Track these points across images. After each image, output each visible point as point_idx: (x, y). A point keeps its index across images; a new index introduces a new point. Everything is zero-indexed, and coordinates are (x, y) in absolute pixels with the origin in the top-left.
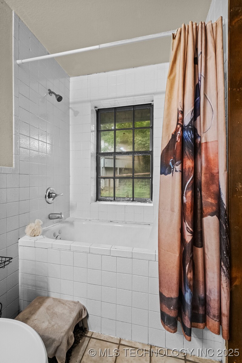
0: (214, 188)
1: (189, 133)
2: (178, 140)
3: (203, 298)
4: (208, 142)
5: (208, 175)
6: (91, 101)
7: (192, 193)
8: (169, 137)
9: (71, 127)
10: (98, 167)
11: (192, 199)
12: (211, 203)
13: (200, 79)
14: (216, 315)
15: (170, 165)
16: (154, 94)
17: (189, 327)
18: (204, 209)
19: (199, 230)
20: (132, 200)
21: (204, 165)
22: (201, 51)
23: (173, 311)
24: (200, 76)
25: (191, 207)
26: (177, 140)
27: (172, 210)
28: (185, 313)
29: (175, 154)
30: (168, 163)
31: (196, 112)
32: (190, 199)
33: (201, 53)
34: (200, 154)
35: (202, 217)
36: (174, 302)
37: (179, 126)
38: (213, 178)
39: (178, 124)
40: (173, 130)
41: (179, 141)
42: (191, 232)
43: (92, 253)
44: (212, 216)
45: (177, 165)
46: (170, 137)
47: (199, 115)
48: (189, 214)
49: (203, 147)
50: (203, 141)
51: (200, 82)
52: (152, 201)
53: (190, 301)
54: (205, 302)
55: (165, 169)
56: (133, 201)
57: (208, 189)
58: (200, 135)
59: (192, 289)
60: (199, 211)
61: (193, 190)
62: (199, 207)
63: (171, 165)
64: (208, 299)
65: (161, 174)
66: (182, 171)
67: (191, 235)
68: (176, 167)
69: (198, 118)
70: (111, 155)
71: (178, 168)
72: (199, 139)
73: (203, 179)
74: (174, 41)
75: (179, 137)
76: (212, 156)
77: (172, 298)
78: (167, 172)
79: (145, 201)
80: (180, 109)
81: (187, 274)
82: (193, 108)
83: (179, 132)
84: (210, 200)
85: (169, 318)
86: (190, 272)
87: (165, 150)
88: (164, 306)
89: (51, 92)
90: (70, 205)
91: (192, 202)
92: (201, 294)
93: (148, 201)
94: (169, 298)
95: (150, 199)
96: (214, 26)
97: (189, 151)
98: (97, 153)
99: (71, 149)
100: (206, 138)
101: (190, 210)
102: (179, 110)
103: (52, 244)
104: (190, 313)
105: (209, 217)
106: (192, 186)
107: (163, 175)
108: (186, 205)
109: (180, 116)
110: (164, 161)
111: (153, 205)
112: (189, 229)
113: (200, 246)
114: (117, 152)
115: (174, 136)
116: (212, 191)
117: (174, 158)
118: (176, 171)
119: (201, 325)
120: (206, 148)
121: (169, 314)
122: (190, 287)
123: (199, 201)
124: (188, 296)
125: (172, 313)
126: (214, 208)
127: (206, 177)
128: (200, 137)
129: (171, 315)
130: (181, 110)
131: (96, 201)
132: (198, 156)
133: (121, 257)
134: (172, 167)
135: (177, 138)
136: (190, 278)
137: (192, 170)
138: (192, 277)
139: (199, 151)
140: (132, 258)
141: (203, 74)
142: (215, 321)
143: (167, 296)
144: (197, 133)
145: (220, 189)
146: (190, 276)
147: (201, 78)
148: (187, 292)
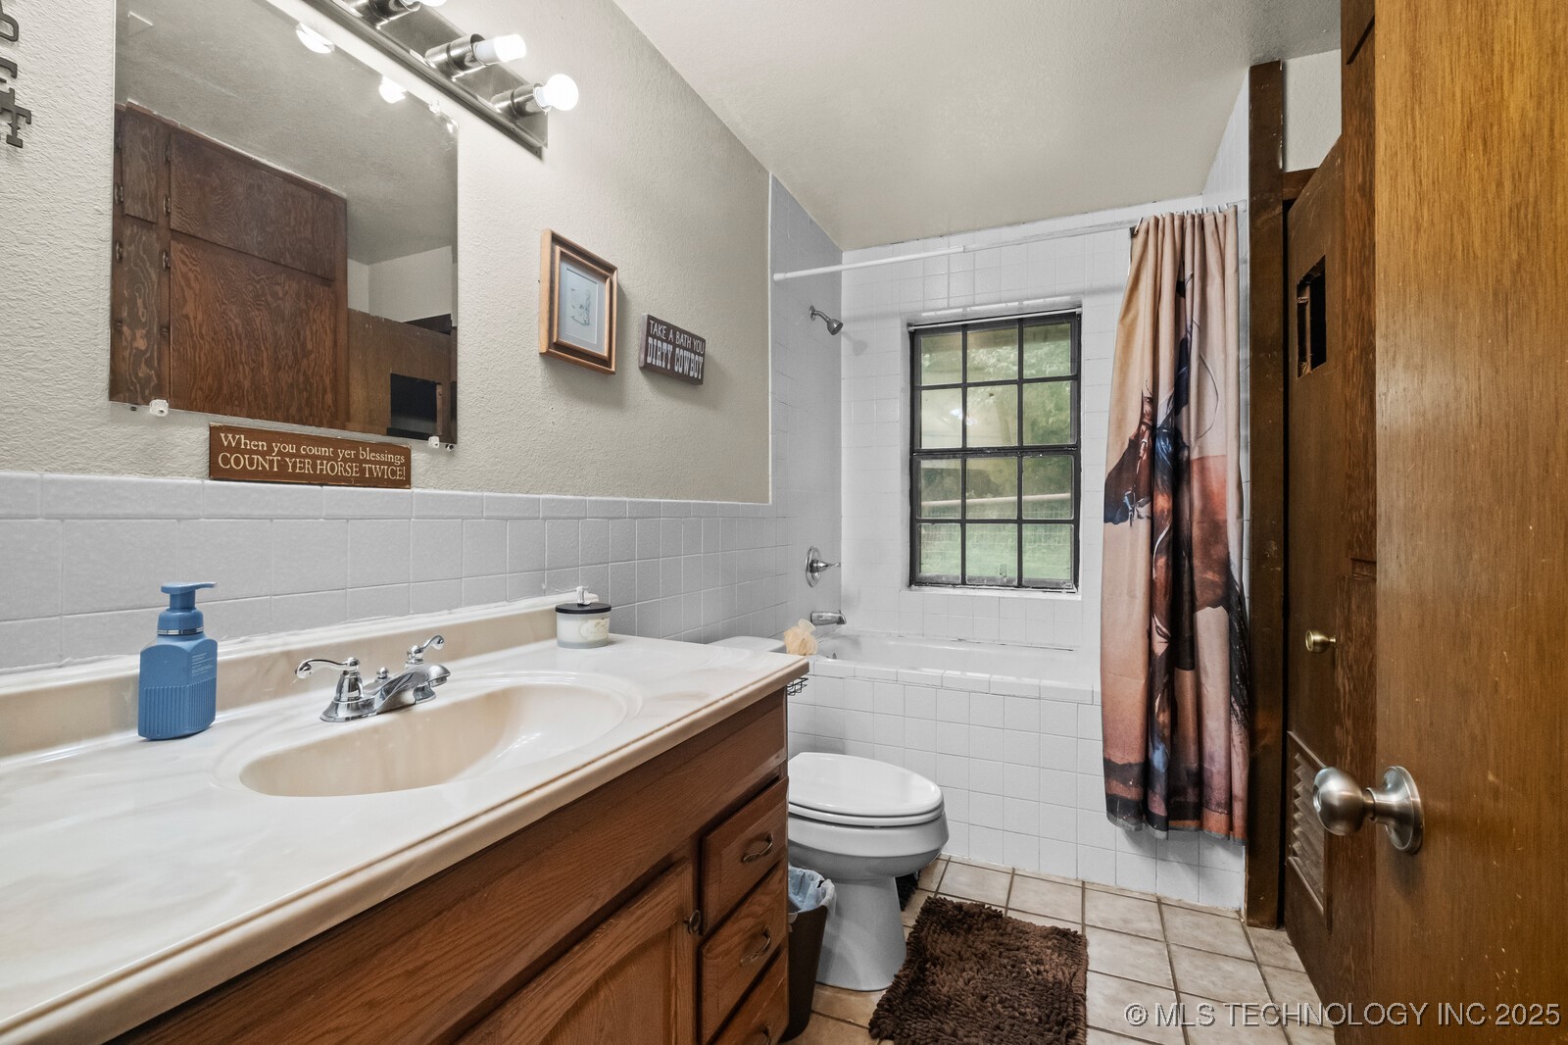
0: (1216, 552)
1: (1163, 443)
2: (1143, 454)
3: (1194, 770)
4: (1208, 457)
5: (1205, 525)
6: (900, 314)
7: (1167, 560)
8: (1123, 444)
9: (843, 383)
10: (915, 490)
11: (1167, 572)
12: (1213, 582)
13: (1189, 329)
14: (1223, 802)
15: (1125, 504)
16: (1083, 293)
17: (1163, 814)
18: (1198, 593)
19: (1187, 635)
20: (1016, 583)
21: (1197, 503)
22: (1191, 273)
23: (1133, 789)
24: (1189, 323)
25: (1166, 588)
26: (1141, 455)
27: (1132, 596)
28: (1153, 791)
29: (1136, 481)
30: (1122, 500)
31: (1180, 397)
32: (1164, 570)
33: (1192, 276)
34: (1189, 482)
35: (1193, 609)
36: (1136, 771)
37: (1143, 428)
38: (1216, 530)
39: (1141, 423)
40: (1131, 431)
41: (1144, 458)
42: (1164, 636)
43: (947, 689)
44: (1214, 606)
45: (1141, 506)
46: (1126, 446)
47: (1187, 402)
48: (1162, 602)
49: (1195, 468)
50: (1195, 455)
51: (1189, 336)
52: (1077, 587)
53: (1164, 766)
54: (1200, 779)
55: (1115, 512)
56: (1020, 585)
57: (1206, 554)
58: (1187, 444)
59: (1169, 743)
60: (1186, 598)
61: (1170, 554)
62: (1186, 589)
63: (1128, 504)
64: (1206, 775)
65: (1106, 521)
66: (1152, 518)
67: (1165, 640)
68: (1139, 509)
69: (1184, 409)
70: (954, 457)
71: (1144, 511)
72: (1186, 453)
73: (1196, 532)
74: (1135, 240)
75: (1144, 450)
76: (1215, 486)
77: (1130, 765)
78: (1118, 516)
79: (1054, 587)
80: (1147, 394)
81: (1158, 716)
82: (1172, 392)
83: (1145, 440)
84: (1210, 576)
85: (1126, 803)
86: (1164, 711)
87: (1114, 473)
88: (1114, 783)
89: (814, 313)
90: (842, 594)
91: (1167, 577)
92: (1192, 764)
93: (1064, 586)
94: (1124, 765)
95: (1071, 584)
96: (1220, 220)
97: (1162, 478)
98: (912, 451)
99: (843, 444)
100: (1201, 449)
101: (1163, 592)
102: (1145, 395)
103: (855, 668)
104: (1164, 787)
105: (1209, 609)
106: (1168, 546)
107: (1111, 524)
108: (1155, 583)
109: (1147, 408)
110: (1113, 496)
111: (1082, 597)
112: (1161, 630)
113: (1188, 666)
114: (972, 450)
115: (1134, 443)
116: (1215, 557)
117: (1135, 490)
118: (1139, 517)
119: (1191, 824)
120: (1203, 470)
121: (1124, 795)
122: (1163, 739)
123: (1186, 576)
124: (1158, 758)
125: (1130, 792)
126: (1219, 592)
127: (1202, 529)
128: (1189, 448)
129: (1129, 797)
130: (1149, 395)
131: (910, 584)
132: (1185, 488)
133: (1014, 696)
134: (1130, 508)
135: (1142, 451)
136: (1164, 721)
137: (1168, 516)
138: (1166, 721)
139: (1186, 476)
140: (1039, 698)
141: (1196, 319)
142: (1221, 813)
143: (1120, 762)
144: (1182, 439)
145: (1228, 553)
146: (1163, 718)
147: (1191, 326)
148: (1158, 749)
